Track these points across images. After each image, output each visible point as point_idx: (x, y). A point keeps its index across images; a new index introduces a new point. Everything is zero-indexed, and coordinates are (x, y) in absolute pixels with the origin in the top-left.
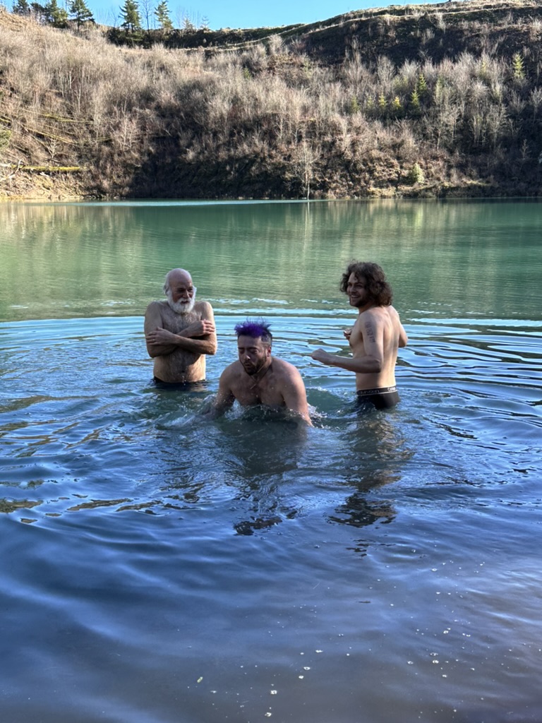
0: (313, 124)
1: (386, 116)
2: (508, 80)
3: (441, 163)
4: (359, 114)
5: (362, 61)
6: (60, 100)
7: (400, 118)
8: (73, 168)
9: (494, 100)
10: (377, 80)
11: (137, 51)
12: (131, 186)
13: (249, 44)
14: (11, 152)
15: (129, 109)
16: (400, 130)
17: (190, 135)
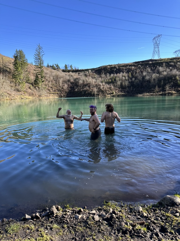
0: (96, 84)
1: (108, 83)
2: (128, 77)
3: (118, 90)
4: (104, 83)
5: (104, 74)
6: (55, 81)
7: (111, 83)
8: (57, 93)
9: (126, 80)
10: (107, 77)
11: (67, 73)
12: (66, 95)
13: (85, 72)
14: (47, 90)
15: (66, 83)
16: (111, 85)
17: (76, 87)
